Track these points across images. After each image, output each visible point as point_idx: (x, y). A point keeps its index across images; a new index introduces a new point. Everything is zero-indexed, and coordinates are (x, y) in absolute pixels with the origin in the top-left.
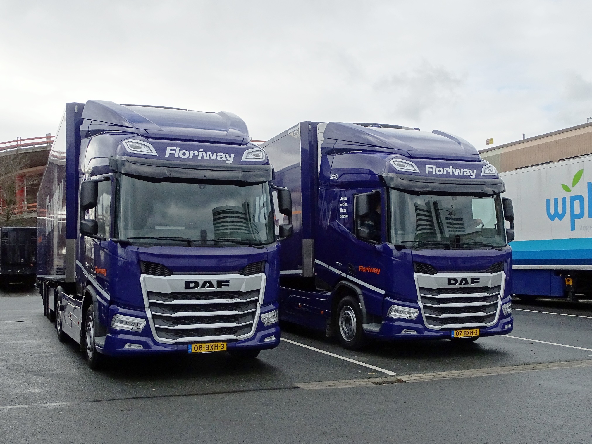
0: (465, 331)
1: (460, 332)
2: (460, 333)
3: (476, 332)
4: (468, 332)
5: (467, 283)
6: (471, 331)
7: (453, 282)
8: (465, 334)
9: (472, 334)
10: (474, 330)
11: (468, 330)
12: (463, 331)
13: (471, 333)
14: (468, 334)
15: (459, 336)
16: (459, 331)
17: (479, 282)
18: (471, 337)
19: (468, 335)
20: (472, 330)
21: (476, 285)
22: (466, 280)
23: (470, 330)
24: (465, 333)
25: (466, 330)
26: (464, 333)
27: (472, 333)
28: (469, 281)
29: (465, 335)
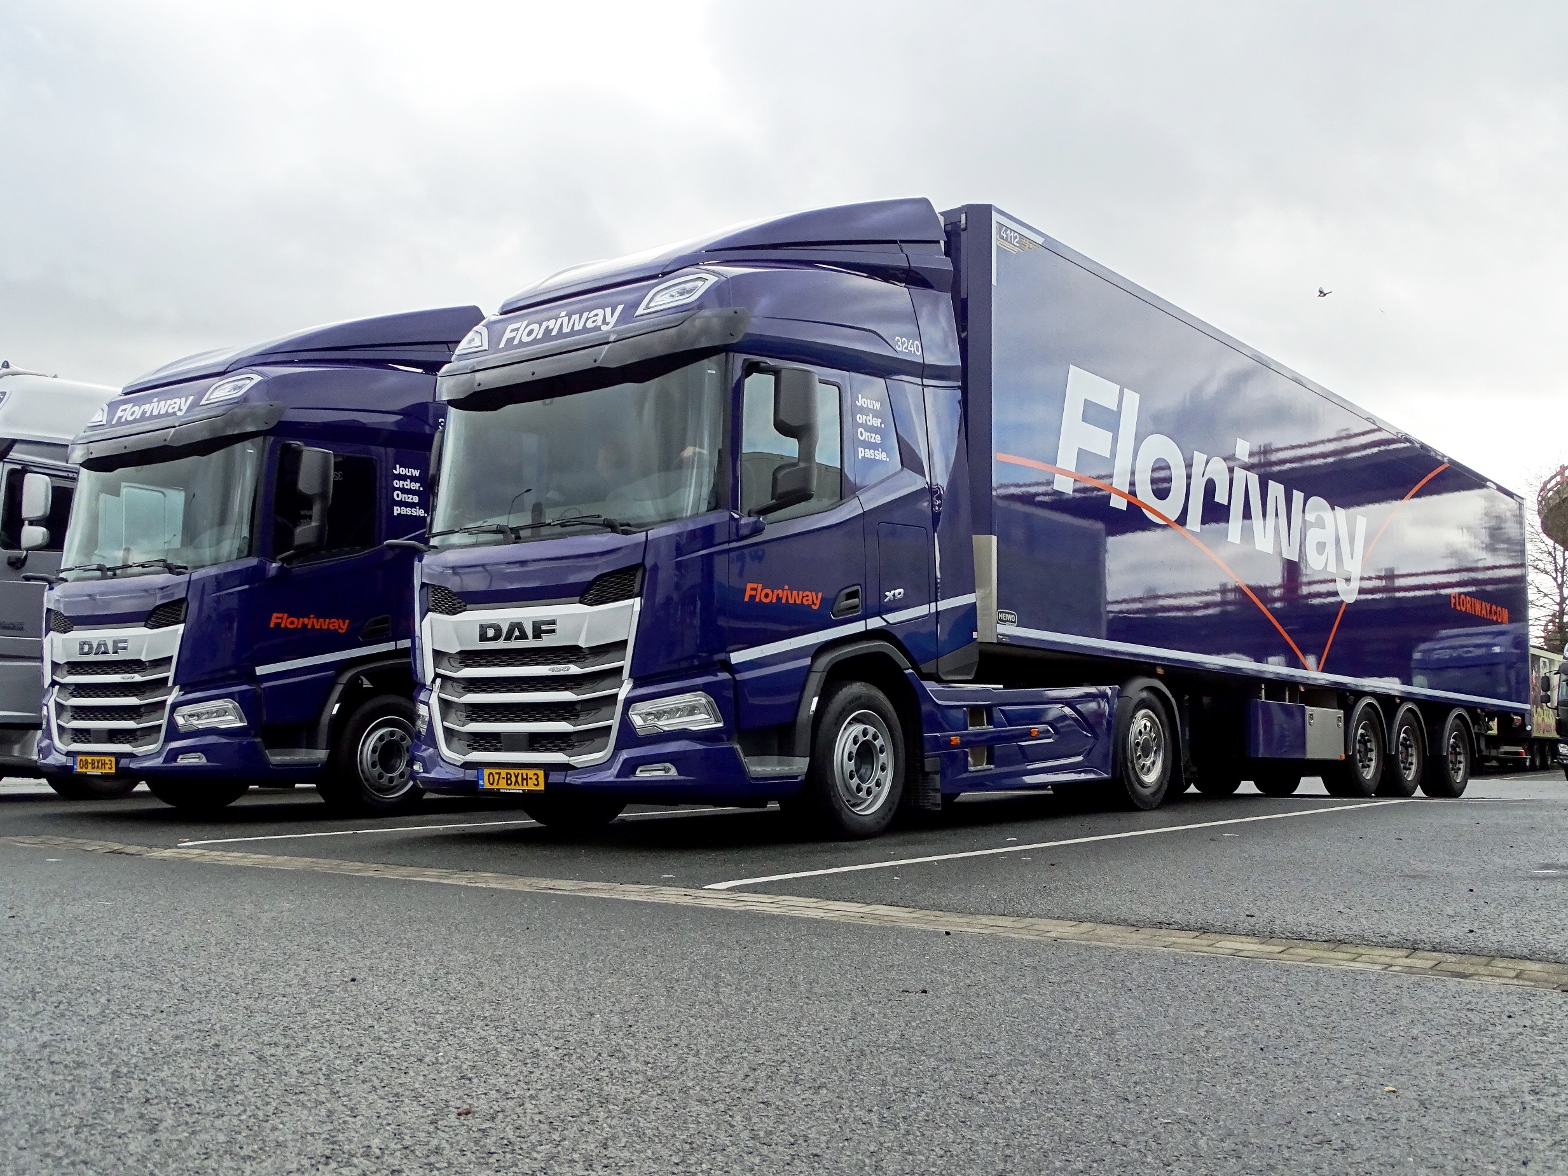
0: (507, 774)
1: (496, 773)
2: (496, 777)
3: (537, 779)
4: (517, 777)
5: (523, 636)
6: (522, 774)
7: (491, 633)
8: (509, 782)
9: (525, 782)
10: (531, 773)
11: (516, 772)
12: (504, 772)
13: (523, 779)
14: (516, 781)
15: (495, 787)
16: (494, 771)
17: (553, 631)
18: (523, 790)
19: (517, 787)
20: (524, 772)
21: (546, 641)
22: (519, 625)
23: (520, 772)
25: (512, 772)
26: (507, 779)
27: (526, 779)
28: (529, 632)
29: (508, 784)
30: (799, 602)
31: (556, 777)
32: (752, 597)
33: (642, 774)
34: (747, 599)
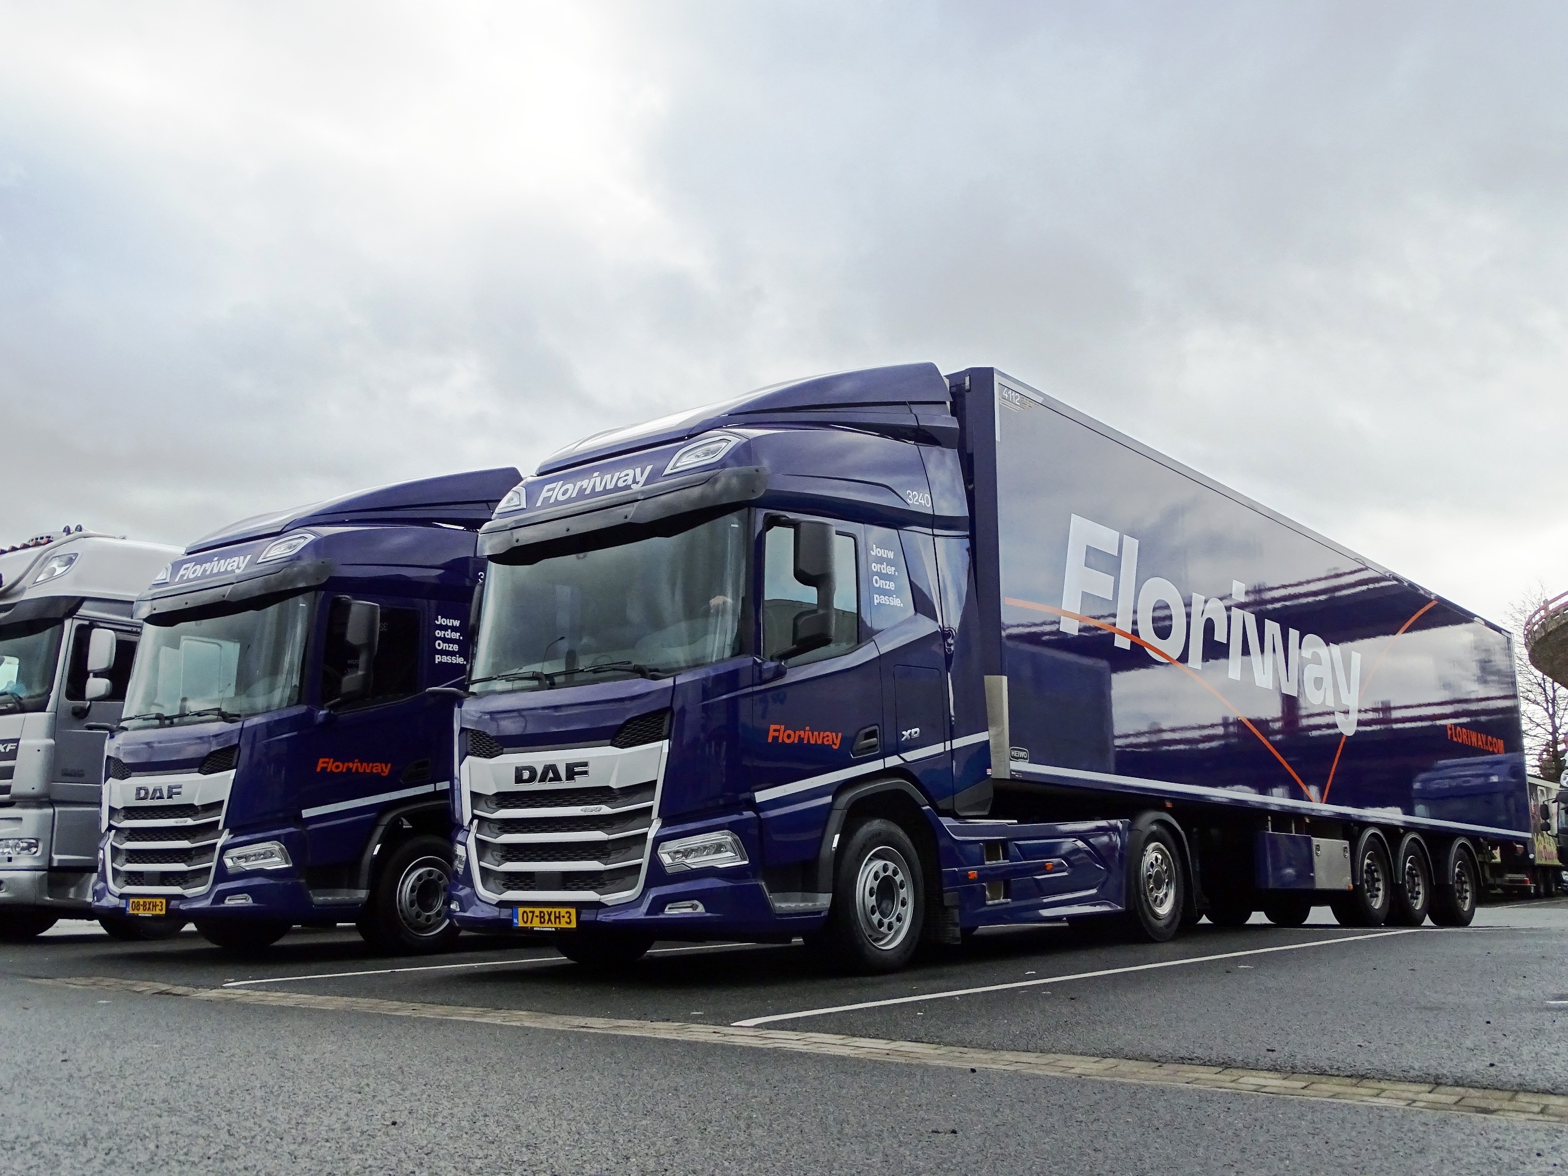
0: (541, 912)
1: (530, 912)
2: (530, 915)
3: (569, 917)
4: (550, 915)
5: (557, 778)
6: (555, 912)
7: (526, 775)
8: (542, 920)
9: (557, 920)
10: (563, 911)
11: (550, 910)
12: (537, 911)
13: (556, 918)
14: (550, 920)
15: (528, 925)
16: (528, 910)
17: (586, 773)
18: (555, 928)
19: (550, 925)
20: (557, 910)
22: (553, 768)
23: (553, 910)
24: (541, 916)
25: (545, 910)
26: (541, 917)
27: (559, 917)
28: (563, 773)
29: (541, 922)
30: (819, 742)
31: (586, 916)
32: (775, 738)
33: (671, 911)
34: (770, 740)
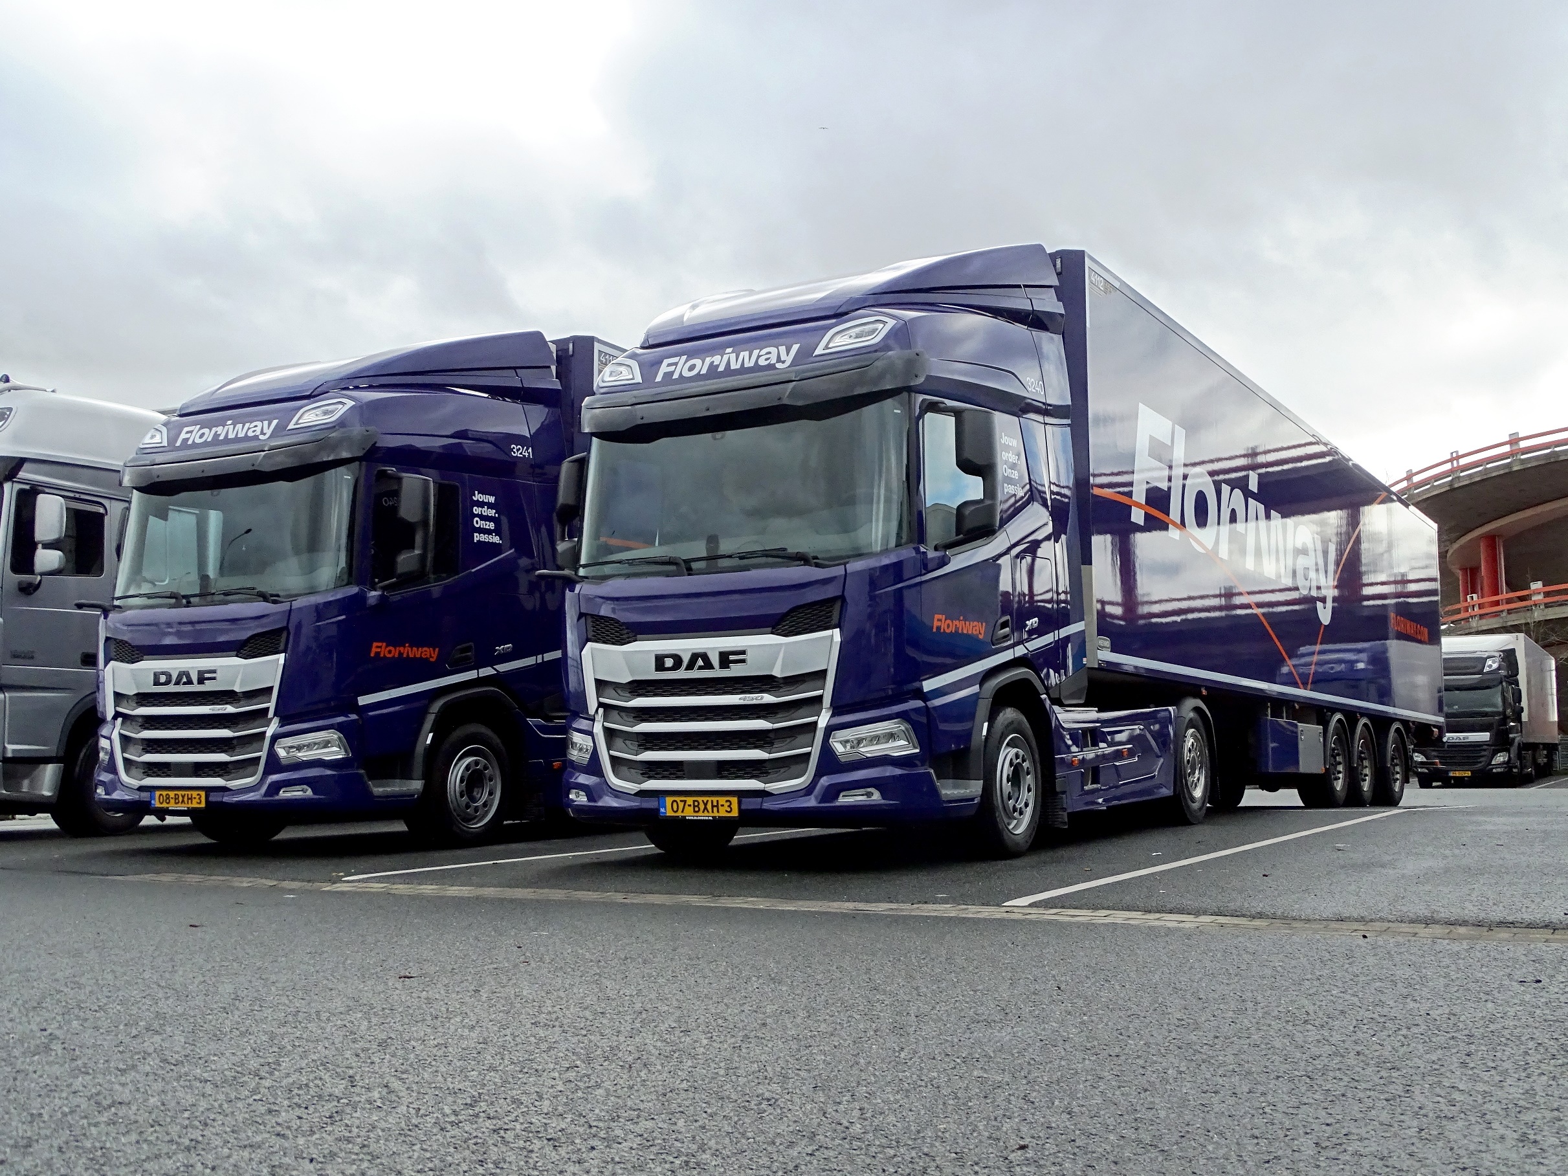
0: (694, 801)
1: (681, 801)
2: (681, 805)
3: (729, 806)
4: (705, 804)
6: (712, 801)
7: (669, 663)
8: (697, 809)
9: (715, 809)
10: (722, 800)
11: (705, 799)
12: (690, 800)
13: (713, 806)
14: (705, 808)
15: (679, 814)
16: (678, 799)
17: (743, 662)
18: (713, 817)
19: (706, 814)
20: (715, 799)
21: (734, 671)
23: (710, 799)
24: (696, 806)
25: (700, 799)
26: (694, 806)
27: (717, 806)
28: (715, 661)
29: (695, 811)
32: (939, 628)
33: (846, 799)
34: (934, 630)
